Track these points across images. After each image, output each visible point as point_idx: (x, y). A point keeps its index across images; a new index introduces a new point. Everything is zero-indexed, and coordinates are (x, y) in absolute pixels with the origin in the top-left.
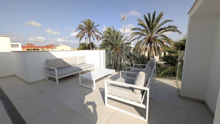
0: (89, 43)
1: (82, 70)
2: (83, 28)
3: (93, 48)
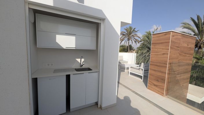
0: (128, 45)
1: (120, 63)
2: (125, 34)
3: (131, 50)
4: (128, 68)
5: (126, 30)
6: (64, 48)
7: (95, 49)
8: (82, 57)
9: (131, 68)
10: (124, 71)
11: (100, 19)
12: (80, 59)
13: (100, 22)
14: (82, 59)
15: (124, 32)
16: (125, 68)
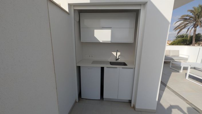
2: (188, 18)
3: (198, 41)
4: (185, 69)
5: (192, 11)
6: (101, 42)
7: (133, 42)
8: (117, 50)
9: (191, 68)
10: (179, 72)
11: (140, 4)
12: (116, 53)
13: (140, 9)
14: (118, 53)
15: (187, 16)
16: (181, 67)
